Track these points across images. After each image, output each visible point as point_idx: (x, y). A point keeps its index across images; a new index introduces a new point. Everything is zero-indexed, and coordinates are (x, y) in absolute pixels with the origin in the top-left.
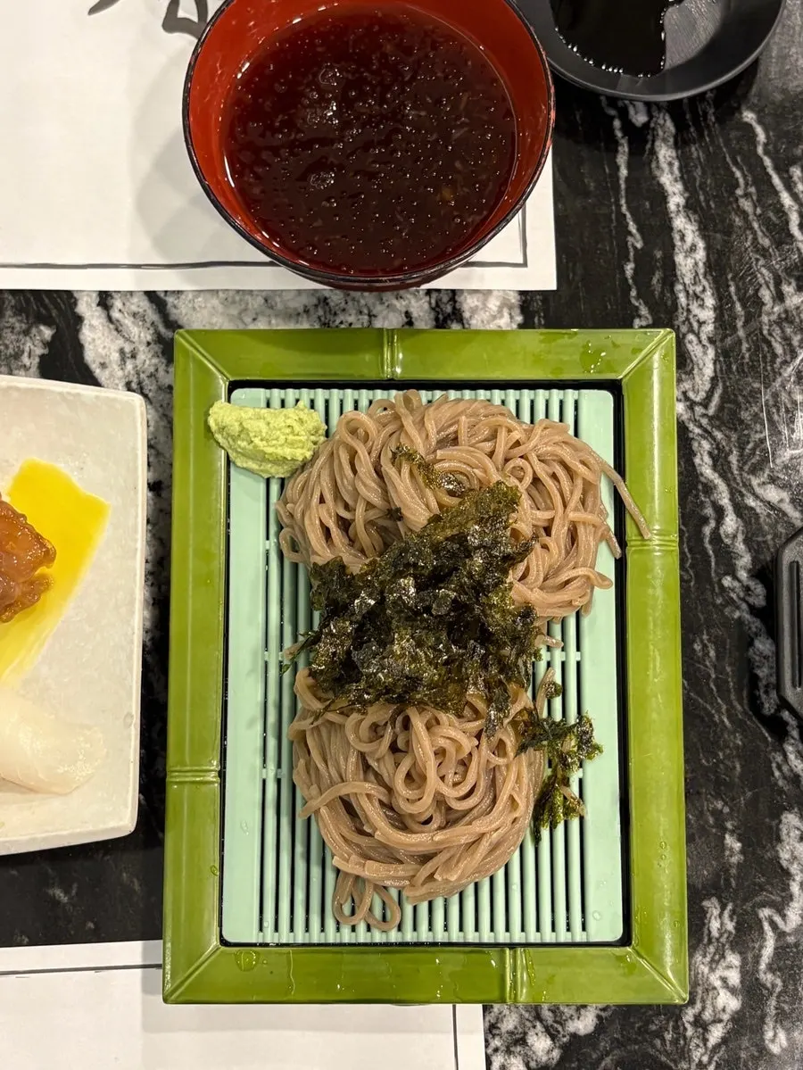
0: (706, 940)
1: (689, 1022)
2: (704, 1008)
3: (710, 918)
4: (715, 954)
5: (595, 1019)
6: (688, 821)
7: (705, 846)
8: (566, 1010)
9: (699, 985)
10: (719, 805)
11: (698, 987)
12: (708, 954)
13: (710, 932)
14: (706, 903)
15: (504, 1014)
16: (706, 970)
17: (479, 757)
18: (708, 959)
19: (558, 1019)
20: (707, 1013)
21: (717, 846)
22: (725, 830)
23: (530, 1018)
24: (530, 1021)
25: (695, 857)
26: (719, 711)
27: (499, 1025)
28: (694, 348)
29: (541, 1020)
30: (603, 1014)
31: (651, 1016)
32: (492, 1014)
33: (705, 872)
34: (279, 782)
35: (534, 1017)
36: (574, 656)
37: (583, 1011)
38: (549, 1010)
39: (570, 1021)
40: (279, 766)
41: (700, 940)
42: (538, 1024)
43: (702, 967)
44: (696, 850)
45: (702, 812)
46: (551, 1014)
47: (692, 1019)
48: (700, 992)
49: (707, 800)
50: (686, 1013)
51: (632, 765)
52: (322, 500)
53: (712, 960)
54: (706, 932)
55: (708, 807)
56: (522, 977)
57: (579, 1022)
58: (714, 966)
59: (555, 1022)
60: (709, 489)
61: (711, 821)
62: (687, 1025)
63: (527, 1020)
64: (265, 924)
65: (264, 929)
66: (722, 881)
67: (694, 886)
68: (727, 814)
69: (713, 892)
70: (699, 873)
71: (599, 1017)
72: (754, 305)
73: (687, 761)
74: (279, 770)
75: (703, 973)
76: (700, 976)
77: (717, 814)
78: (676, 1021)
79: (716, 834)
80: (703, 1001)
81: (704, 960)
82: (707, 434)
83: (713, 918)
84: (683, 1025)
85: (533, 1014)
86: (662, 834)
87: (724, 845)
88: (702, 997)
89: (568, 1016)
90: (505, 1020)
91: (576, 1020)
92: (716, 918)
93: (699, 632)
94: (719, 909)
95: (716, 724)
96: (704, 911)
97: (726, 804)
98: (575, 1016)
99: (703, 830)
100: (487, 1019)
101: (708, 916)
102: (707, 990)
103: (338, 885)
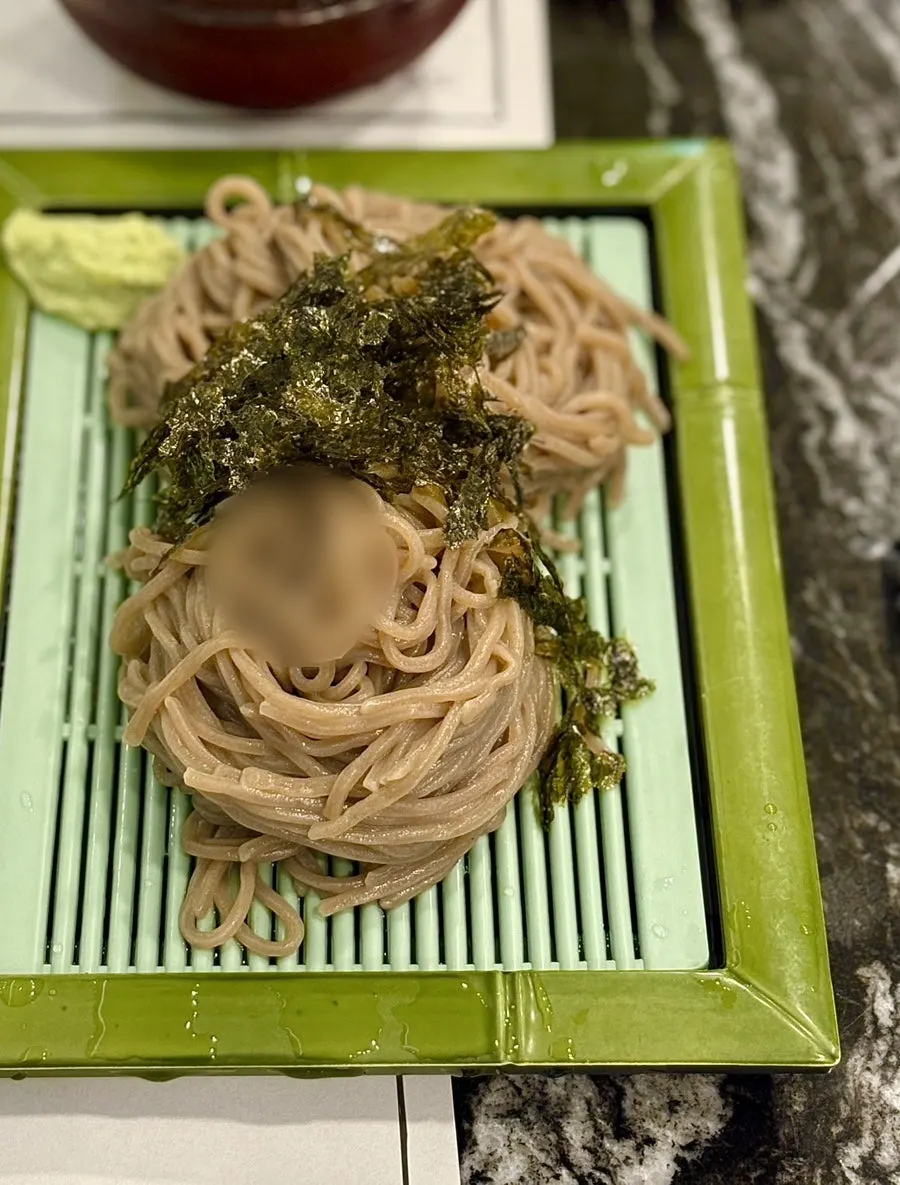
0: (869, 1031)
1: (852, 1169)
2: (878, 1146)
3: (874, 995)
4: (889, 1054)
5: (674, 1166)
6: (819, 845)
7: (851, 882)
8: (615, 1149)
9: (865, 1105)
10: (871, 819)
11: (864, 1110)
12: (876, 1055)
13: (875, 1019)
14: (863, 972)
15: (497, 1156)
16: (876, 1081)
17: (440, 590)
18: (878, 1060)
19: (600, 1164)
20: (884, 1154)
21: (873, 881)
22: (885, 858)
23: (549, 1162)
24: (549, 1167)
25: (835, 900)
26: (856, 683)
27: (489, 1175)
28: (766, 213)
29: (569, 1166)
30: (688, 1156)
31: (778, 1159)
32: (477, 1156)
33: (857, 923)
34: (91, 746)
35: (557, 1160)
36: (598, 567)
37: (647, 1150)
38: (584, 1148)
39: (624, 1166)
40: (93, 719)
41: (860, 1031)
42: (564, 1172)
43: (868, 1075)
44: (836, 887)
45: (841, 832)
46: (586, 1155)
47: (857, 1165)
48: (869, 1118)
49: (850, 813)
50: (847, 1155)
51: (707, 697)
52: (181, 310)
53: (886, 1065)
54: (868, 1018)
55: (851, 822)
56: (528, 1015)
57: (642, 1168)
58: (889, 1074)
59: (596, 1168)
60: (807, 384)
61: (859, 843)
62: (849, 1174)
63: (544, 1165)
64: (55, 949)
65: (53, 959)
66: (889, 936)
67: (837, 942)
68: (886, 833)
69: (876, 953)
70: (844, 923)
71: (678, 1160)
72: (853, 163)
73: (807, 755)
74: (93, 727)
75: (870, 1084)
76: (865, 1090)
77: (868, 833)
78: (829, 1167)
79: (869, 864)
80: (876, 1133)
81: (870, 1064)
82: (798, 317)
83: (878, 994)
84: (843, 1173)
85: (555, 1154)
86: (766, 793)
87: (885, 879)
88: (873, 1127)
89: (622, 1158)
90: (500, 1166)
91: (637, 1166)
92: (884, 995)
93: (810, 573)
94: (888, 978)
95: (852, 703)
96: (861, 983)
97: (882, 818)
98: (634, 1158)
99: (846, 857)
100: (467, 1163)
101: (870, 991)
102: (880, 1113)
103: (191, 888)
